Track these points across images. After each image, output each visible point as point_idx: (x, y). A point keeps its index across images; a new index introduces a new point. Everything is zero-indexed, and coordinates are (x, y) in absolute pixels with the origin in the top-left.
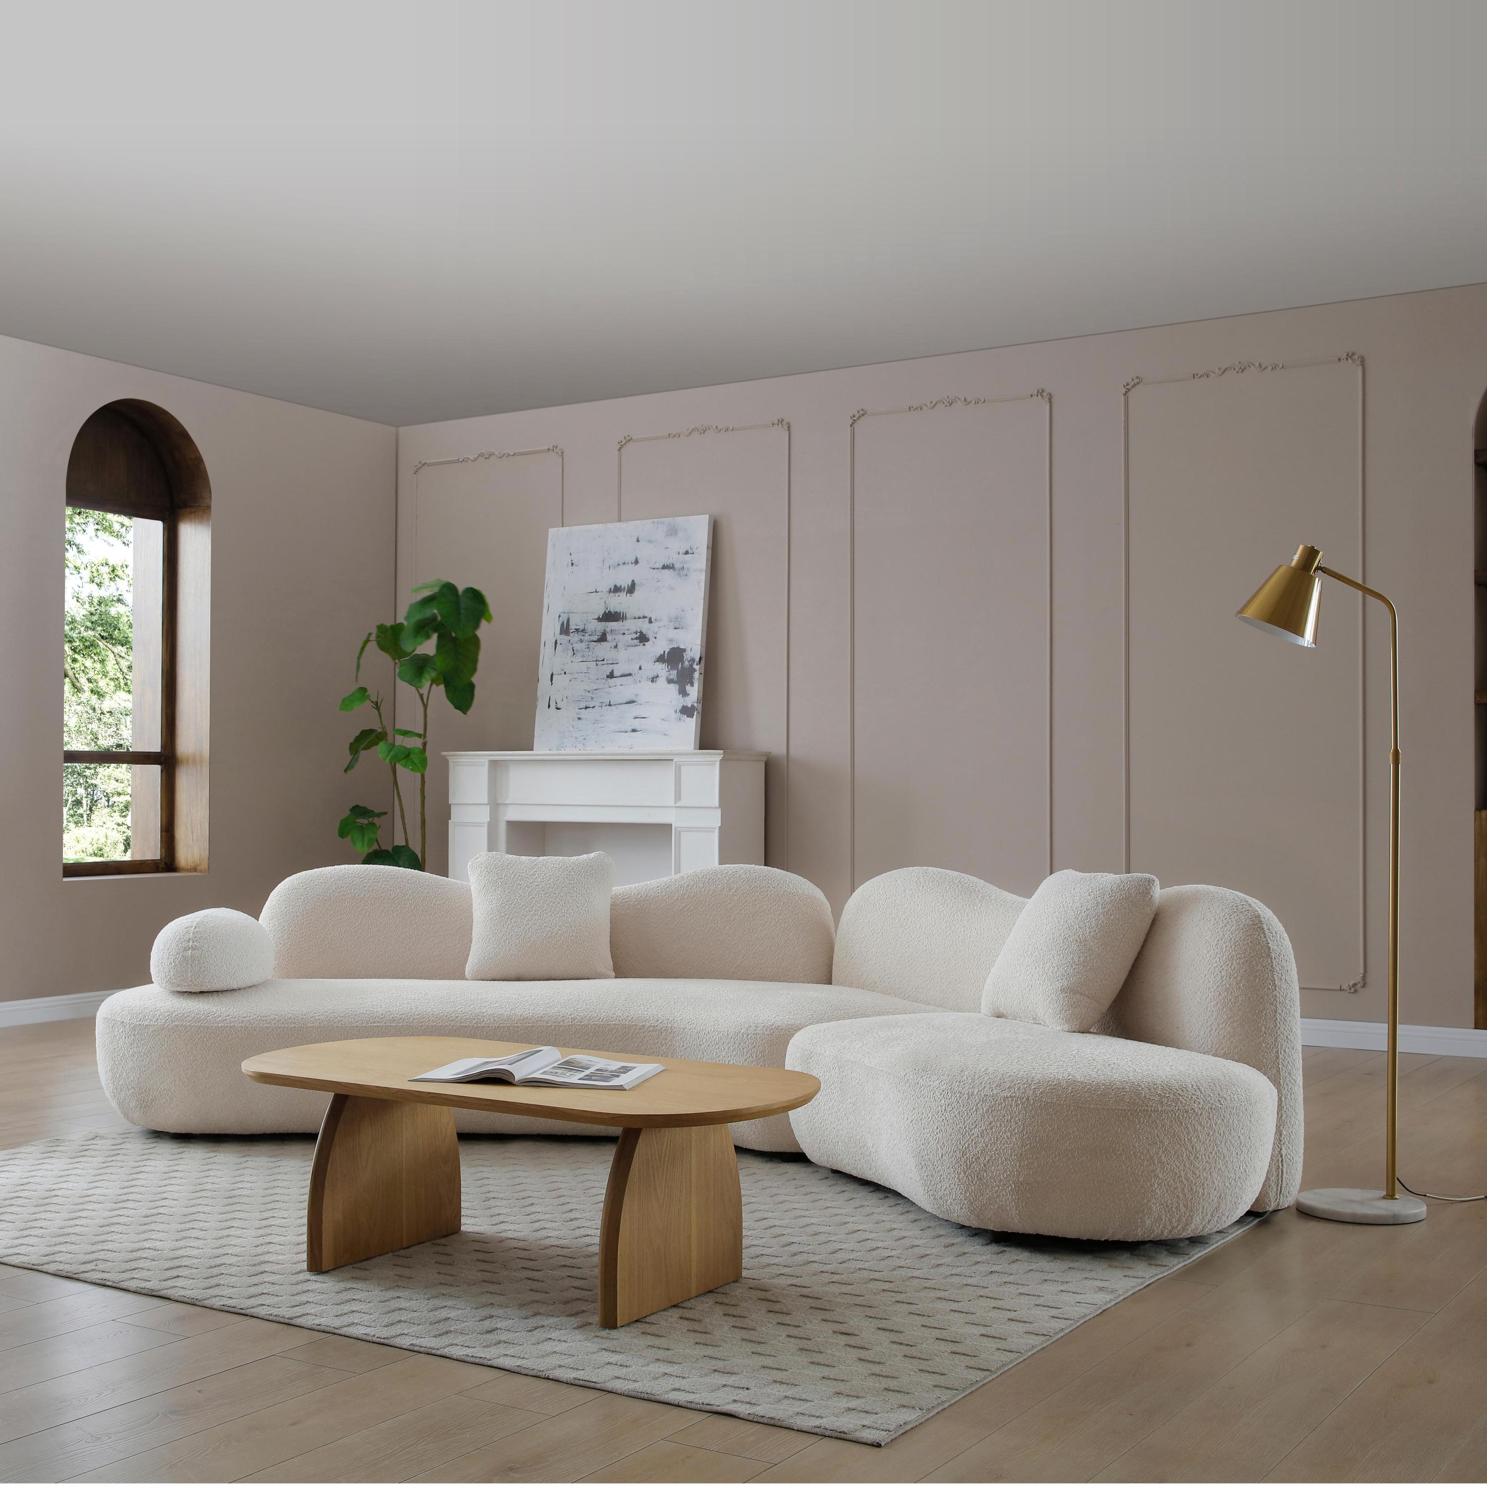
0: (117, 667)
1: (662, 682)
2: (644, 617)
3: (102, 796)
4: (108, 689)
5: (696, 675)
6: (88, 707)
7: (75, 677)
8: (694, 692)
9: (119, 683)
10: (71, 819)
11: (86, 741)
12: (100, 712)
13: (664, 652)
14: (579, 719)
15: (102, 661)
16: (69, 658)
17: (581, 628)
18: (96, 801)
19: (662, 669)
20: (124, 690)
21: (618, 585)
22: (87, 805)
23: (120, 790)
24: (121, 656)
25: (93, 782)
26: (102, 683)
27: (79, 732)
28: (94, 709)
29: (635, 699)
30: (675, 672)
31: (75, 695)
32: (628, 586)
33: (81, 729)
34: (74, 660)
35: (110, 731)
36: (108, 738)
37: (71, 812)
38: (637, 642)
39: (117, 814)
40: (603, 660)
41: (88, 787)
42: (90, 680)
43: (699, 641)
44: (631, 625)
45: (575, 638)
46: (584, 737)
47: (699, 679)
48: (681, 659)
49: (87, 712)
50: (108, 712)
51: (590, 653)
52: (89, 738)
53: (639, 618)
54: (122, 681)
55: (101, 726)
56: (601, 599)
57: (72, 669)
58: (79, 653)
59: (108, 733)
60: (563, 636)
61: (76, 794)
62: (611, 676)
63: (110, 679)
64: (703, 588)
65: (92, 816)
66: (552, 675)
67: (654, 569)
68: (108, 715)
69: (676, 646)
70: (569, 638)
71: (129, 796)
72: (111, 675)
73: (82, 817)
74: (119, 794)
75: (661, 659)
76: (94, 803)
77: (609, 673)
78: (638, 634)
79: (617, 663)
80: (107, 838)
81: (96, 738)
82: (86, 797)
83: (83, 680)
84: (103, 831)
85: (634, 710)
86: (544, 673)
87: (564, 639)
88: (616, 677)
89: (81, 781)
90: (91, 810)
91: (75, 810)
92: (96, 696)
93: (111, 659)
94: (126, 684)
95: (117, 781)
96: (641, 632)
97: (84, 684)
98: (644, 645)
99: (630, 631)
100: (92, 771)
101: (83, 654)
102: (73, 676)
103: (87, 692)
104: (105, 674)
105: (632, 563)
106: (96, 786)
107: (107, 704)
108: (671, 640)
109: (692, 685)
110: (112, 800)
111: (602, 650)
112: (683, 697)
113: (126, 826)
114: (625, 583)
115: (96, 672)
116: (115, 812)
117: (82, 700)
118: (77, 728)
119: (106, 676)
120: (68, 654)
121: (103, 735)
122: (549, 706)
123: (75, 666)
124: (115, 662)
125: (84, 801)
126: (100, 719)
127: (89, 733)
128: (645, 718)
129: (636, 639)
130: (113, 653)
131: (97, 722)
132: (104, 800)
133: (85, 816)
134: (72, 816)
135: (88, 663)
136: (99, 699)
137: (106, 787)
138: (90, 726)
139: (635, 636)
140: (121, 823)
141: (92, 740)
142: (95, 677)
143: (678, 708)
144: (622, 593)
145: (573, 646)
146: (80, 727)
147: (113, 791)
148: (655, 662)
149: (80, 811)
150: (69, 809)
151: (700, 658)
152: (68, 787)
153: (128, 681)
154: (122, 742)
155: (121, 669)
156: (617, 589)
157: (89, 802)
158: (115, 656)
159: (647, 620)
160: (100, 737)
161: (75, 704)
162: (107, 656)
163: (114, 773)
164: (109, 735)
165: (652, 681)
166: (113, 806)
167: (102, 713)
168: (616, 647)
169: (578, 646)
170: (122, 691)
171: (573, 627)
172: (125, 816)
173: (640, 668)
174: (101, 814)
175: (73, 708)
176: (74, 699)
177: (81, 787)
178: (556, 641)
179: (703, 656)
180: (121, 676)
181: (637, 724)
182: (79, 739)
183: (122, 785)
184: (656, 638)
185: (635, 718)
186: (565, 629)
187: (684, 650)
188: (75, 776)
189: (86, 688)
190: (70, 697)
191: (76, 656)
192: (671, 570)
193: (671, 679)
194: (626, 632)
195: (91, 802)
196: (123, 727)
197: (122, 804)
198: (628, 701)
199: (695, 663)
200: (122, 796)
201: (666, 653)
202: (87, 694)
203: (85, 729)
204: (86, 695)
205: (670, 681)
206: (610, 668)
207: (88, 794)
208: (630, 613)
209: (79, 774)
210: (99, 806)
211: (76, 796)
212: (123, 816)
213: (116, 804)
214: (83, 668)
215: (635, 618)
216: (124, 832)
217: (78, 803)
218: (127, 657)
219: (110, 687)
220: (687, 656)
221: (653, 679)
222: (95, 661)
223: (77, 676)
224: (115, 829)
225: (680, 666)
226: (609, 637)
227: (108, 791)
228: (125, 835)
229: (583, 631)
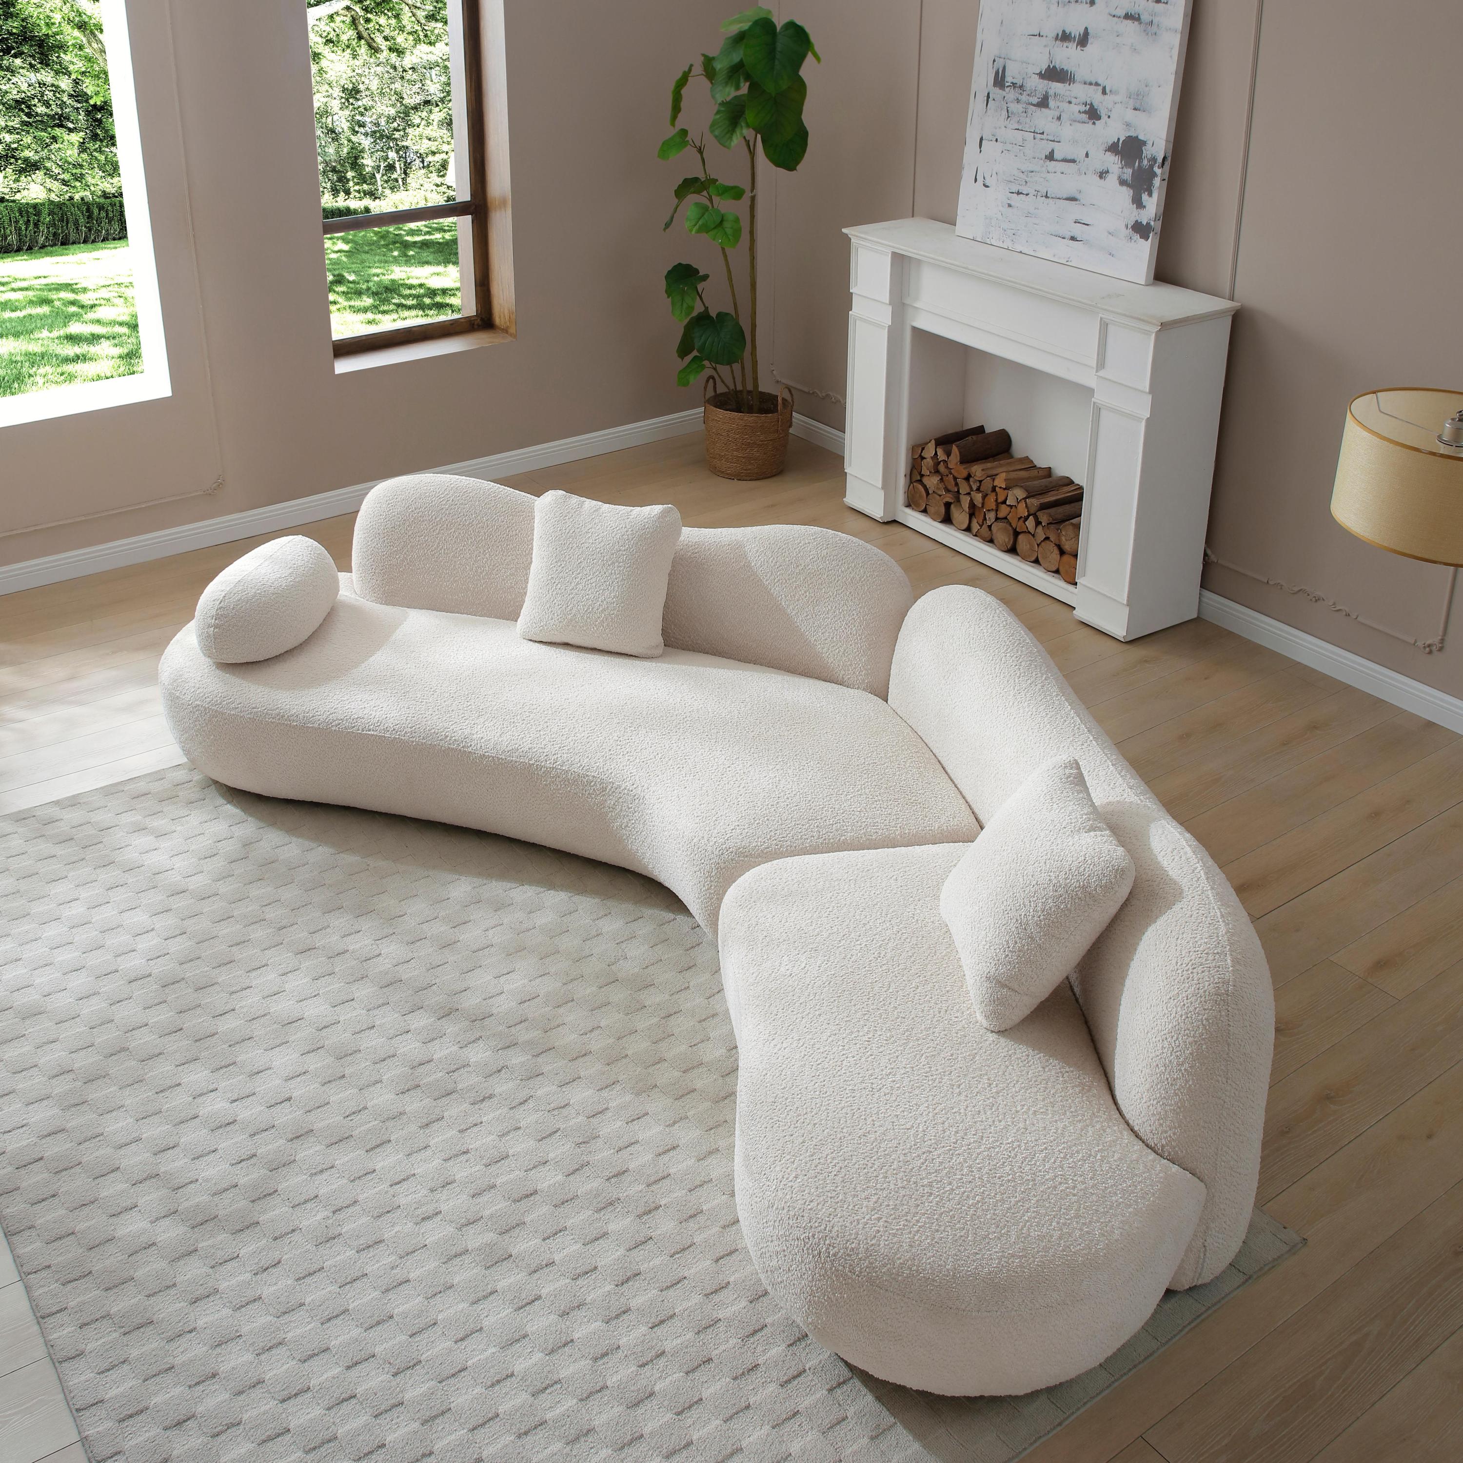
0: (413, 19)
1: (1112, 180)
2: (1097, 84)
3: (415, 157)
4: (407, 44)
5: (1157, 182)
6: (389, 67)
7: (371, 38)
8: (1153, 204)
9: (418, 36)
10: (385, 185)
11: (390, 102)
12: (401, 70)
13: (1119, 139)
14: (1010, 206)
15: (397, 16)
16: (361, 19)
17: (1019, 83)
18: (410, 164)
19: (1113, 163)
20: (424, 43)
21: (1068, 32)
22: (401, 169)
23: (434, 149)
24: (416, 7)
25: (404, 143)
26: (400, 39)
27: (382, 94)
28: (395, 68)
29: (1078, 196)
30: (1129, 171)
31: (373, 56)
32: (1080, 35)
33: (384, 91)
34: (368, 21)
35: (415, 89)
36: (414, 96)
37: (385, 178)
38: (1085, 117)
39: (434, 175)
40: (1043, 133)
41: (400, 150)
42: (386, 38)
43: (1164, 134)
44: (1079, 92)
45: (1011, 94)
46: (1013, 232)
47: (1159, 188)
48: (1139, 154)
49: (388, 72)
50: (410, 69)
51: (1028, 120)
52: (393, 98)
53: (1091, 84)
54: (421, 34)
55: (405, 85)
56: (1045, 46)
57: (366, 29)
58: (371, 12)
59: (414, 90)
60: (997, 90)
61: (388, 158)
62: (1050, 157)
63: (408, 33)
64: (1175, 58)
65: (408, 179)
66: (981, 139)
67: (1114, 16)
68: (410, 72)
69: (1134, 135)
70: (1004, 93)
71: (444, 154)
72: (408, 28)
73: (397, 181)
74: (434, 153)
75: (1113, 148)
76: (407, 166)
77: (1048, 153)
78: (1088, 107)
79: (1059, 142)
80: (426, 201)
81: (401, 98)
82: (399, 161)
83: (379, 39)
84: (422, 193)
85: (1074, 211)
86: (972, 136)
87: (997, 93)
88: (1056, 160)
89: (391, 145)
90: (405, 173)
91: (389, 175)
92: (395, 54)
93: (406, 12)
94: (426, 36)
95: (430, 139)
96: (1091, 105)
97: (381, 43)
98: (1094, 123)
99: (1078, 101)
100: (402, 133)
101: (376, 12)
102: (368, 37)
103: (385, 51)
104: (402, 29)
105: (1086, 3)
106: (407, 147)
107: (408, 61)
108: (1128, 125)
109: (1150, 195)
110: (427, 160)
111: (1043, 119)
112: (1137, 208)
113: (446, 186)
114: (1076, 30)
115: (392, 29)
116: (432, 172)
117: (381, 60)
118: (379, 90)
119: (403, 31)
120: (360, 14)
121: (408, 93)
122: (976, 180)
123: (369, 26)
124: (411, 14)
125: (397, 165)
126: (402, 78)
127: (393, 93)
128: (1088, 225)
129: (1085, 112)
130: (408, 5)
131: (400, 80)
132: (418, 161)
133: (400, 181)
134: (386, 182)
135: (382, 20)
136: (399, 56)
137: (418, 147)
138: (392, 86)
139: (1083, 108)
140: (440, 183)
141: (398, 100)
142: (392, 34)
143: (1129, 222)
144: (1071, 44)
145: (1008, 105)
146: (382, 89)
147: (427, 151)
148: (1106, 151)
149: (395, 176)
150: (383, 175)
151: (1164, 159)
152: (379, 153)
153: (428, 32)
154: (429, 98)
155: (418, 21)
156: (1065, 37)
157: (402, 165)
158: (410, 8)
159: (1100, 88)
160: (405, 96)
161: (374, 65)
162: (402, 9)
163: (425, 132)
164: (415, 93)
165: (1101, 177)
166: (428, 166)
167: (404, 71)
168: (1059, 118)
169: (1014, 107)
170: (423, 44)
171: (1009, 79)
172: (443, 176)
173: (1087, 155)
174: (417, 176)
175: (372, 71)
176: (372, 60)
177: (392, 151)
178: (988, 94)
179: (1169, 155)
180: (419, 28)
181: (1078, 230)
182: (383, 101)
183: (436, 143)
184: (1109, 117)
185: (1075, 222)
186: (999, 81)
187: (1144, 143)
188: (384, 140)
189: (383, 47)
190: (368, 59)
191: (369, 15)
192: (1136, 23)
193: (1124, 180)
194: (1073, 100)
195: (405, 165)
196: (428, 82)
197: (438, 164)
198: (1068, 196)
199: (1157, 165)
200: (437, 155)
201: (1121, 142)
202: (386, 53)
203: (388, 90)
204: (384, 55)
205: (1122, 182)
206: (1052, 145)
207: (400, 157)
208: (1081, 73)
209: (388, 138)
210: (414, 168)
211: (388, 160)
212: (441, 176)
213: (432, 164)
214: (377, 27)
215: (1085, 83)
216: (444, 193)
217: (391, 168)
218: (423, 7)
219: (409, 42)
220: (1148, 151)
221: (1103, 174)
222: (389, 18)
223: (372, 36)
224: (434, 191)
225: (1137, 164)
226: (1052, 103)
227: (422, 151)
228: (446, 195)
229: (1021, 87)
